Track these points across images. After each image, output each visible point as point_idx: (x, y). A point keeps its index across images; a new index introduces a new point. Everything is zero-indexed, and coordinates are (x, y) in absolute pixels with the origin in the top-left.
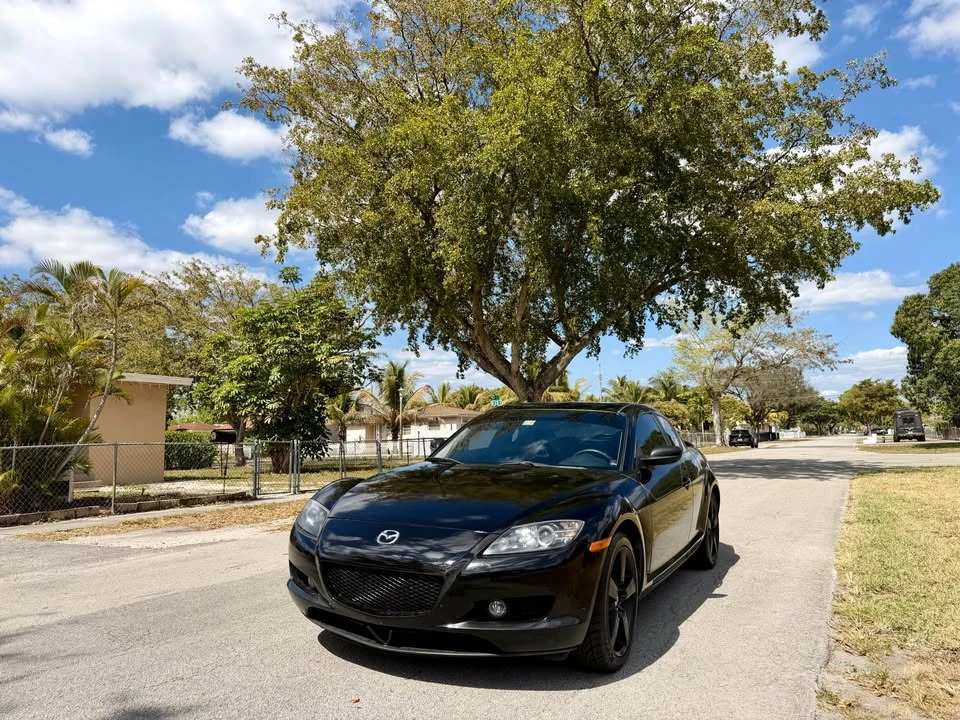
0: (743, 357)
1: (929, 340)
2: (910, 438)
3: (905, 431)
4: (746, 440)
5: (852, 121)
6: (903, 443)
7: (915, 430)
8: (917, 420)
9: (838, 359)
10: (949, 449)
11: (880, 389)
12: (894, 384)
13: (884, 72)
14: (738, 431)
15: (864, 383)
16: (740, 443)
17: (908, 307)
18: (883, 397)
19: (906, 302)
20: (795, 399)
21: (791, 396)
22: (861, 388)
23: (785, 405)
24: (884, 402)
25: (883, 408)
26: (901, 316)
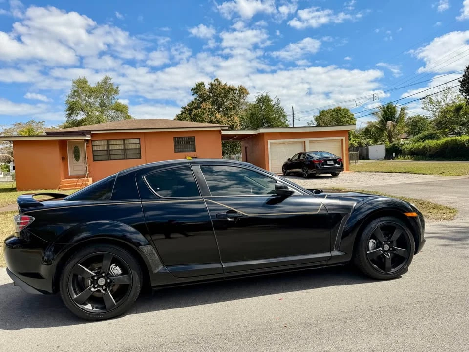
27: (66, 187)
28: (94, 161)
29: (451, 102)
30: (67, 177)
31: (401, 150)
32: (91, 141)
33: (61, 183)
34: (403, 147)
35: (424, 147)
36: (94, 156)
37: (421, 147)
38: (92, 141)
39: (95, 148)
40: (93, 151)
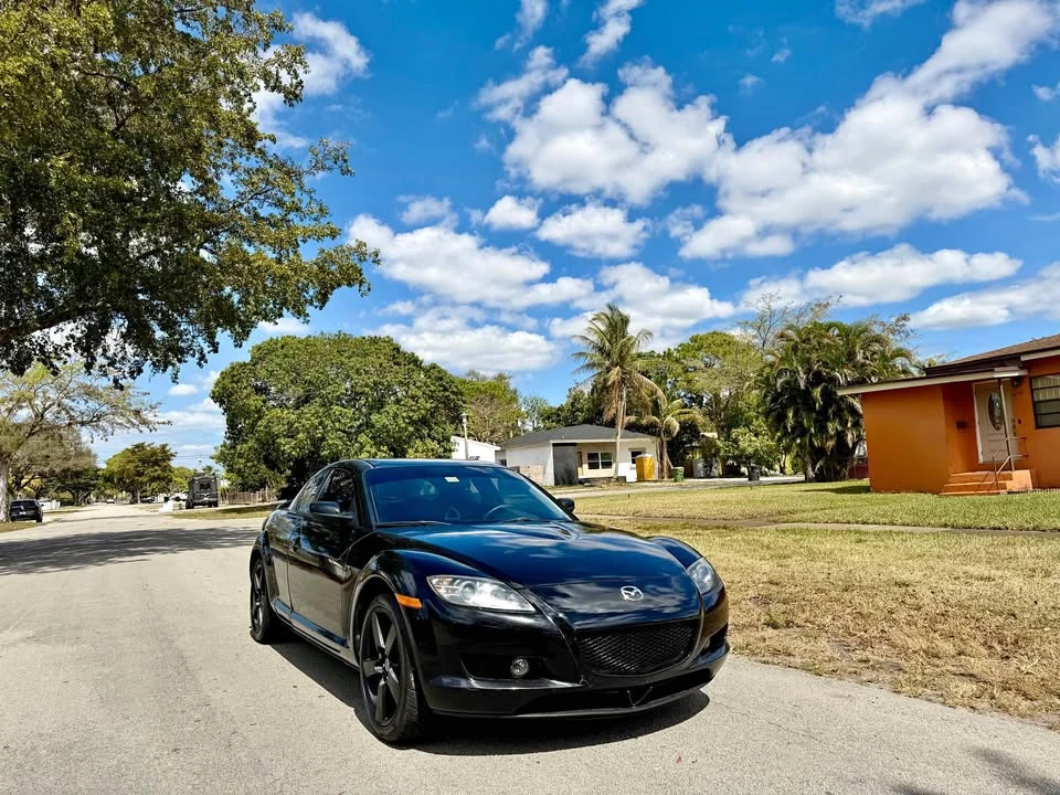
0: (45, 409)
1: (253, 408)
2: (203, 504)
3: (201, 497)
4: (30, 513)
5: (312, 195)
6: (198, 509)
7: (211, 496)
8: (213, 486)
9: (157, 420)
10: (258, 513)
11: (154, 453)
12: (167, 448)
13: (345, 161)
14: (19, 503)
15: (137, 446)
16: (23, 516)
17: (235, 373)
18: (156, 463)
19: (233, 368)
20: (70, 464)
21: (67, 459)
22: (133, 452)
23: (57, 470)
24: (156, 467)
25: (155, 474)
26: (227, 381)
27: (959, 489)
28: (1038, 427)
30: (973, 466)
32: (1027, 381)
33: (951, 480)
36: (1036, 416)
38: (1031, 378)
39: (1041, 396)
40: (1035, 404)
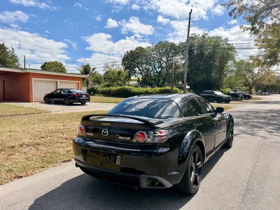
29: (115, 69)
31: (96, 91)
34: (98, 89)
35: (109, 90)
37: (107, 90)
